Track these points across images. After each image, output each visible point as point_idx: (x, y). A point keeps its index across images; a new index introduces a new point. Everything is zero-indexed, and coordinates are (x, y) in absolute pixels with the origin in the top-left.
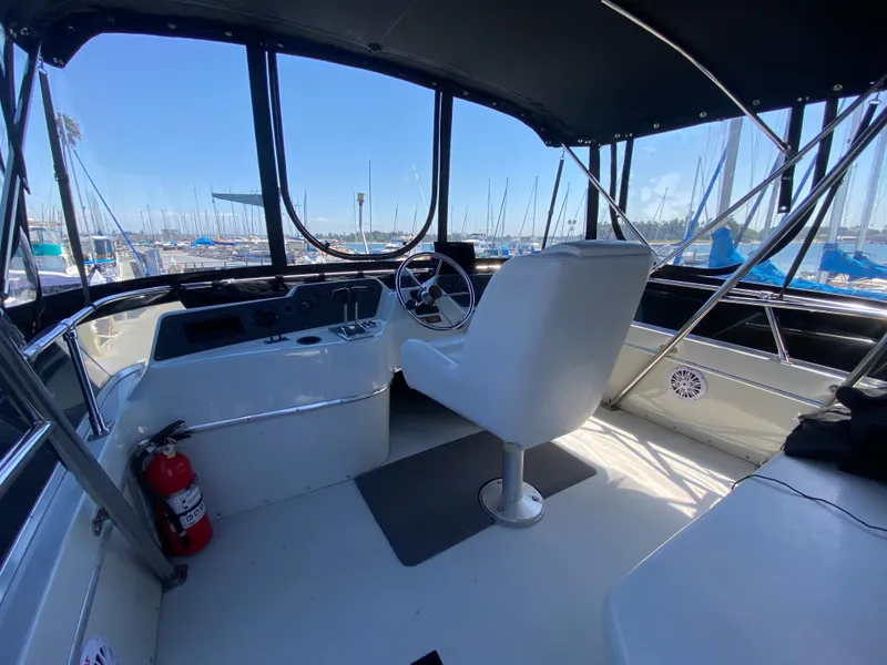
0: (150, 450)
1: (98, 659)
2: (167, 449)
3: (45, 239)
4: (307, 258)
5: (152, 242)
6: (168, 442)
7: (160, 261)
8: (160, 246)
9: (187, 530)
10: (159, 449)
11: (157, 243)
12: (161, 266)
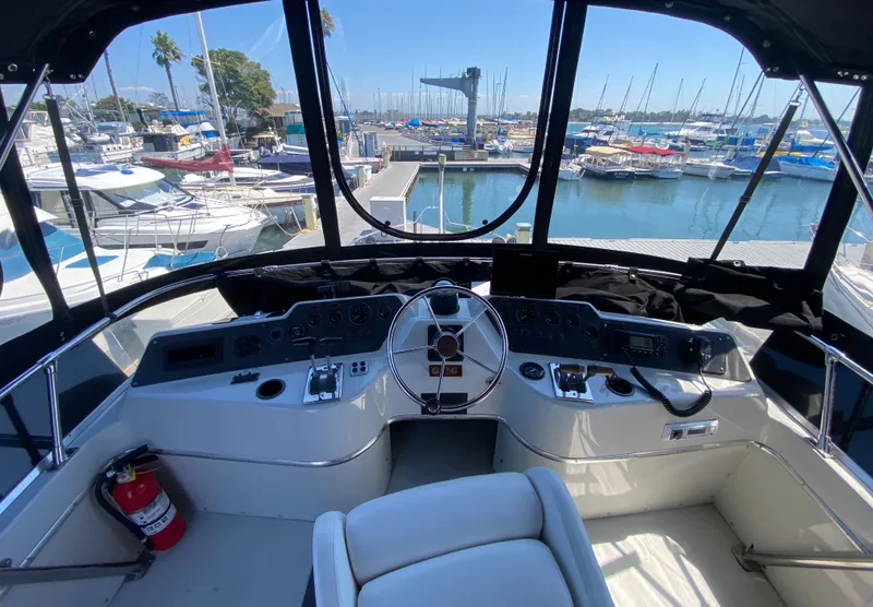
0: (110, 474)
2: (124, 478)
4: (496, 142)
5: (378, 122)
6: (125, 470)
7: (376, 142)
8: (383, 125)
11: (382, 122)
12: (376, 147)
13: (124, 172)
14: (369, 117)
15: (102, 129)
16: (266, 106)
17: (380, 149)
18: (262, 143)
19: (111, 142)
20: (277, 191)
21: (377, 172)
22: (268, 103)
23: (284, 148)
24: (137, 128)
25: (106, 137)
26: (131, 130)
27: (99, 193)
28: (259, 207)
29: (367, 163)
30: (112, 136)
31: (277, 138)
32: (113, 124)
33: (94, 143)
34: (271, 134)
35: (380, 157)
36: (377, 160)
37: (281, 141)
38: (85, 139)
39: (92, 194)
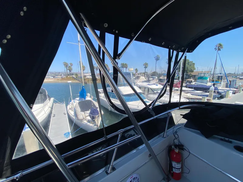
0: (173, 147)
1: (134, 178)
2: (176, 150)
3: (205, 76)
5: (236, 76)
6: (177, 148)
7: (236, 83)
8: (239, 78)
9: (173, 172)
10: (175, 148)
11: (238, 77)
12: (235, 85)
13: (156, 85)
14: (231, 75)
15: (152, 77)
16: (192, 72)
17: (237, 85)
18: (188, 81)
19: (153, 80)
20: (192, 95)
21: (235, 93)
22: (192, 71)
23: (195, 83)
24: (158, 77)
25: (152, 79)
26: (157, 78)
27: (151, 89)
28: (187, 98)
29: (230, 90)
30: (153, 79)
31: (193, 81)
32: (154, 77)
33: (150, 80)
34: (192, 79)
35: (237, 88)
36: (235, 89)
37: (194, 81)
38: (148, 79)
39: (150, 89)
